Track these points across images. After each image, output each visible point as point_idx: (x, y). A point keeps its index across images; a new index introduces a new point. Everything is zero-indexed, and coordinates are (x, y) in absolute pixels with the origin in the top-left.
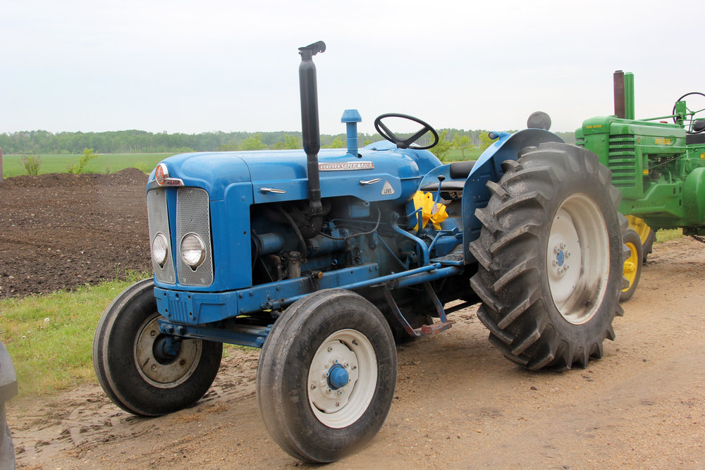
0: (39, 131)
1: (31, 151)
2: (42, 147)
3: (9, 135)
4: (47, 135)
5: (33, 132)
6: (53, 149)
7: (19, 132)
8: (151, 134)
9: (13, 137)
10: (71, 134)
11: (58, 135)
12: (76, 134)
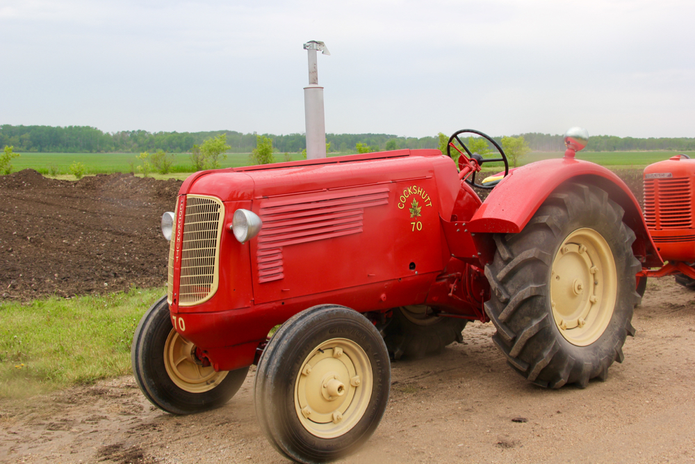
0: (139, 131)
1: (130, 150)
2: (140, 146)
3: (112, 135)
4: (146, 134)
5: (134, 132)
6: (149, 148)
7: (121, 131)
8: (241, 134)
9: (115, 137)
10: (166, 133)
11: (155, 135)
12: (172, 133)
